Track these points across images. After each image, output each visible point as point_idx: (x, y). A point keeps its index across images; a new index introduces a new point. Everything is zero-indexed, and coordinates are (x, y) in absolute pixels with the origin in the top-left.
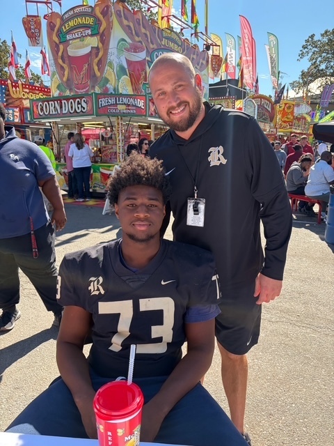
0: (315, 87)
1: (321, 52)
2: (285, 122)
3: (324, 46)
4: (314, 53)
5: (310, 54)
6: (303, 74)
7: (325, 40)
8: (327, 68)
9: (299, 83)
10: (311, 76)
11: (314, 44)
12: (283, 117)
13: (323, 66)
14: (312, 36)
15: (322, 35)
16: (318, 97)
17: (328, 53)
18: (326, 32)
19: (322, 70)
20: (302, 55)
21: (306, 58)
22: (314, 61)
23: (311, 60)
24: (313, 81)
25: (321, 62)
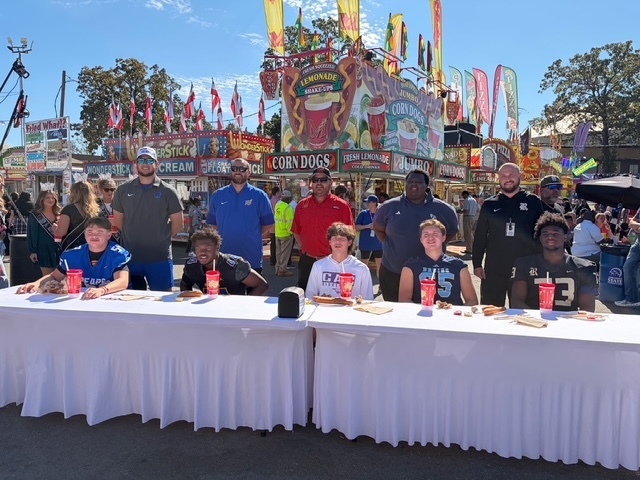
0: (565, 126)
1: (570, 81)
2: (527, 172)
3: (574, 73)
4: (561, 83)
5: (556, 85)
6: (547, 110)
7: (576, 66)
8: (580, 101)
9: (542, 120)
10: (560, 112)
11: (561, 72)
12: (525, 166)
13: (574, 100)
14: (558, 63)
15: (572, 61)
16: (571, 137)
17: (579, 84)
18: (577, 57)
19: (574, 104)
20: (544, 86)
21: (551, 90)
22: (561, 93)
23: (557, 91)
24: (562, 118)
25: (570, 94)
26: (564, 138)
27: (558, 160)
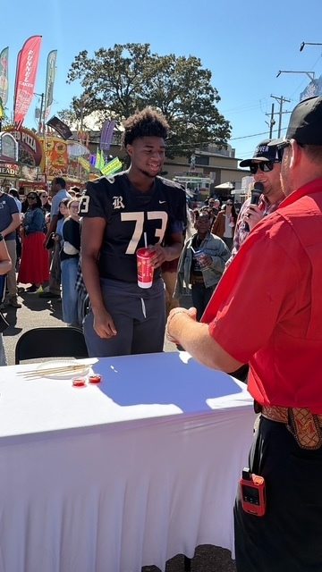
0: (93, 122)
1: (96, 76)
2: (56, 166)
3: (99, 68)
4: (87, 76)
5: (83, 77)
6: (75, 103)
7: (101, 61)
8: (105, 98)
9: (71, 113)
10: (87, 106)
11: (88, 64)
12: (53, 159)
13: (100, 95)
14: (84, 53)
15: (97, 54)
16: (97, 135)
17: (105, 80)
18: (101, 51)
19: (100, 100)
20: (72, 77)
21: (78, 81)
22: (88, 86)
23: (84, 84)
24: (90, 113)
25: (96, 89)
26: (93, 135)
27: (85, 156)
